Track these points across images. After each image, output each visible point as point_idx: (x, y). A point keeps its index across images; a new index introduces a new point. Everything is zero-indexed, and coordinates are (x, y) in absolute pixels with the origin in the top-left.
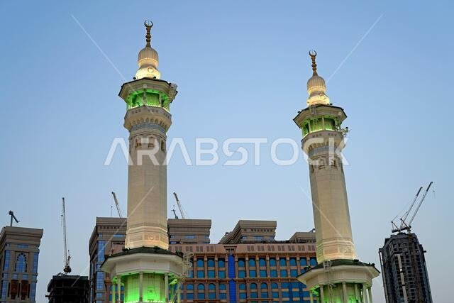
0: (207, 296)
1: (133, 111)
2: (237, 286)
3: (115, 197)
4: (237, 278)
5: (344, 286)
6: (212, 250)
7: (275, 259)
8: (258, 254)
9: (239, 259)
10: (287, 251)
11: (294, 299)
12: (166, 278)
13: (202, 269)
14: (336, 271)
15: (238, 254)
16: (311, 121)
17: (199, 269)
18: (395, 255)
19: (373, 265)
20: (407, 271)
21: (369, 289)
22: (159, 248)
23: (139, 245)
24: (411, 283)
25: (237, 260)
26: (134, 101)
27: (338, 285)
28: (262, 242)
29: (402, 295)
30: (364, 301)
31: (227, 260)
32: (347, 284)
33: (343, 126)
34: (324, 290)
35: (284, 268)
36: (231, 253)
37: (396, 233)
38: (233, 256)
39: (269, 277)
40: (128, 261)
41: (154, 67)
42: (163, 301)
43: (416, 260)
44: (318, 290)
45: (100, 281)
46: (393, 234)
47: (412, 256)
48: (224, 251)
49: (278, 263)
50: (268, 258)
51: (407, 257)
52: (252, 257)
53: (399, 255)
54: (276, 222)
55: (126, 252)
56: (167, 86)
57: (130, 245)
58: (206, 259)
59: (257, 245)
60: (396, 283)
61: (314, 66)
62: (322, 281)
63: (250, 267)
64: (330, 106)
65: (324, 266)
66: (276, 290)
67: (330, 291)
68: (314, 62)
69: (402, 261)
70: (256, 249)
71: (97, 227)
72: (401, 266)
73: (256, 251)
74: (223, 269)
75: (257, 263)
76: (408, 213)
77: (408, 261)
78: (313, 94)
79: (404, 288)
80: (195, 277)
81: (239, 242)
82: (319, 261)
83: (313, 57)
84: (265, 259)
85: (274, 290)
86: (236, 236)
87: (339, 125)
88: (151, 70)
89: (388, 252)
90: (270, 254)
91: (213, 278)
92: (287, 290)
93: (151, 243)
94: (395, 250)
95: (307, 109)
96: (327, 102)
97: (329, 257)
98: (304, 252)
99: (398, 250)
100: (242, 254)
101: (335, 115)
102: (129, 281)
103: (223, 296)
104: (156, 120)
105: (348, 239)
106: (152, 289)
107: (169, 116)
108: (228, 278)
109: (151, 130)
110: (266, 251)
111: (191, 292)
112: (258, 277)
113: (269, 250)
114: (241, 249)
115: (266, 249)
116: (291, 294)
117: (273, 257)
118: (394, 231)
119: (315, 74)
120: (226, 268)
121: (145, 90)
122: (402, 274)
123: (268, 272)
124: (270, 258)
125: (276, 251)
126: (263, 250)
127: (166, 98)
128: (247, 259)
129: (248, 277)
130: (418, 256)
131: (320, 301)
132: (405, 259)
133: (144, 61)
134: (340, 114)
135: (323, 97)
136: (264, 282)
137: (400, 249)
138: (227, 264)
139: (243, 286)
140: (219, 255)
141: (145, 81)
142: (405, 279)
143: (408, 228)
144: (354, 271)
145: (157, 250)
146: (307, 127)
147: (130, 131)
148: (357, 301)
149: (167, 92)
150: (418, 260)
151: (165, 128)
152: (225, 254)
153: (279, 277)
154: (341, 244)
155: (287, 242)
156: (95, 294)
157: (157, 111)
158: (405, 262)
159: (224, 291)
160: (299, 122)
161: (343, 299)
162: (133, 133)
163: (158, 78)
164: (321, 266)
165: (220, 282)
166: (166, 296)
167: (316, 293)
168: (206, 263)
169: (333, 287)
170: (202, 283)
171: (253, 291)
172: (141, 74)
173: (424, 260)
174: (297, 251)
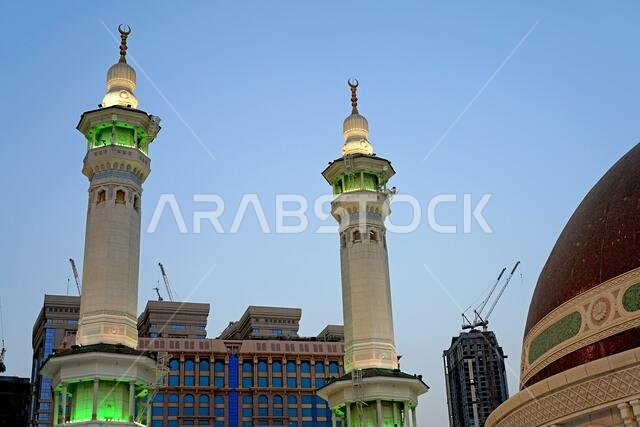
0: (196, 411)
1: (97, 152)
2: (240, 398)
3: (74, 266)
4: (240, 387)
5: (379, 405)
6: (207, 347)
7: (294, 362)
8: (272, 354)
9: (245, 361)
10: (311, 352)
11: (319, 419)
12: (132, 388)
13: (191, 373)
14: (369, 384)
15: (243, 354)
16: (346, 177)
17: (187, 373)
18: (465, 360)
19: (420, 377)
20: (480, 383)
21: (413, 409)
22: (123, 346)
23: (95, 340)
24: (485, 399)
25: (241, 362)
26: (99, 137)
27: (371, 404)
28: (277, 338)
29: (472, 416)
30: (405, 425)
31: (227, 362)
32: (384, 403)
33: (389, 186)
34: (351, 409)
35: (308, 375)
36: (234, 352)
37: (468, 331)
38: (236, 356)
39: (285, 387)
40: (79, 363)
41: (129, 90)
42: (126, 420)
43: (492, 369)
44: (343, 409)
45: (45, 386)
46: (463, 331)
47: (488, 363)
48: (223, 349)
49: (299, 369)
50: (285, 362)
51: (481, 363)
52: (263, 359)
53: (470, 361)
54: (300, 310)
55: (77, 350)
56: (146, 119)
57: (83, 340)
58: (197, 360)
59: (271, 341)
60: (465, 399)
61: (354, 100)
62: (349, 397)
63: (260, 373)
64: (373, 157)
65: (353, 376)
66: (294, 406)
67: (360, 411)
68: (354, 95)
69: (474, 368)
70: (269, 347)
71: (44, 309)
72: (471, 376)
73: (269, 350)
74: (222, 374)
75: (270, 368)
76: (485, 303)
77: (481, 369)
78: (350, 140)
79: (475, 406)
80: (182, 385)
81: (246, 337)
82: (347, 371)
83: (354, 88)
84: (280, 362)
85: (291, 406)
86: (243, 329)
87: (384, 183)
88: (124, 95)
89: (455, 356)
90: (288, 356)
91: (206, 387)
92: (310, 406)
93: (112, 338)
94: (465, 353)
95: (341, 160)
96: (369, 151)
97: (360, 365)
98: (336, 354)
99: (469, 353)
100: (249, 354)
101: (380, 170)
102: (80, 391)
103: (220, 412)
104: (129, 166)
105: (388, 340)
106: (112, 403)
107: (146, 161)
108: (227, 387)
109: (120, 180)
110: (283, 351)
111: (175, 405)
112: (270, 386)
113: (287, 349)
114: (248, 347)
115: (283, 348)
116: (314, 412)
117: (291, 359)
118: (464, 328)
119: (355, 112)
120: (225, 374)
121: (114, 123)
122: (473, 387)
123: (270, 380)
124: (288, 361)
125: (297, 351)
126: (279, 349)
127: (145, 135)
128: (256, 361)
129: (256, 387)
130: (495, 363)
131: (346, 425)
132: (478, 367)
133: (115, 82)
134: (385, 168)
135: (364, 144)
136: (278, 394)
137: (472, 353)
138: (227, 368)
139: (249, 399)
140: (216, 354)
141: (114, 110)
142: (477, 394)
143: (484, 324)
144: (394, 385)
145: (120, 349)
146: (339, 184)
147: (90, 180)
148: (396, 426)
149: (146, 127)
150: (496, 368)
151: (140, 177)
152: (226, 354)
153: (299, 387)
154: (378, 348)
155: (313, 339)
156: (37, 405)
157: (130, 154)
158: (478, 370)
159: (222, 406)
160: (330, 176)
161: (377, 422)
162: (94, 182)
163: (134, 106)
164: (348, 377)
165: (217, 392)
166: (131, 412)
167: (341, 413)
168: (197, 366)
169: (364, 406)
170: (190, 392)
171: (261, 406)
172: (111, 100)
173: (504, 369)
174: (325, 352)
